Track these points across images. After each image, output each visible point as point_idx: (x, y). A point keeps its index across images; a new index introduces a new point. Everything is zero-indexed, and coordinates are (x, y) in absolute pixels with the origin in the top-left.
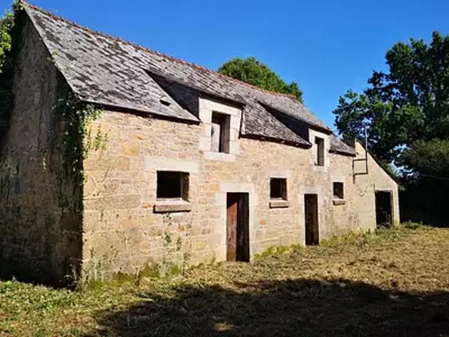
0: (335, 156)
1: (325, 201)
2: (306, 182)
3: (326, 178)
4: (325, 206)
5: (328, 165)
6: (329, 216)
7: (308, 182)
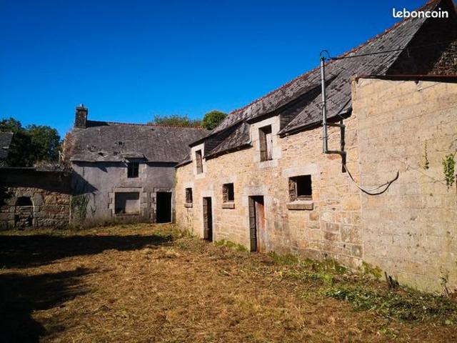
0: (292, 138)
1: (275, 205)
2: (250, 183)
3: (276, 175)
4: (274, 210)
5: (279, 157)
6: (281, 223)
7: (252, 183)
